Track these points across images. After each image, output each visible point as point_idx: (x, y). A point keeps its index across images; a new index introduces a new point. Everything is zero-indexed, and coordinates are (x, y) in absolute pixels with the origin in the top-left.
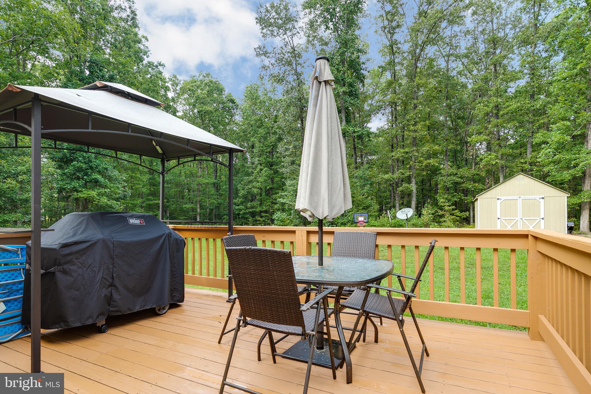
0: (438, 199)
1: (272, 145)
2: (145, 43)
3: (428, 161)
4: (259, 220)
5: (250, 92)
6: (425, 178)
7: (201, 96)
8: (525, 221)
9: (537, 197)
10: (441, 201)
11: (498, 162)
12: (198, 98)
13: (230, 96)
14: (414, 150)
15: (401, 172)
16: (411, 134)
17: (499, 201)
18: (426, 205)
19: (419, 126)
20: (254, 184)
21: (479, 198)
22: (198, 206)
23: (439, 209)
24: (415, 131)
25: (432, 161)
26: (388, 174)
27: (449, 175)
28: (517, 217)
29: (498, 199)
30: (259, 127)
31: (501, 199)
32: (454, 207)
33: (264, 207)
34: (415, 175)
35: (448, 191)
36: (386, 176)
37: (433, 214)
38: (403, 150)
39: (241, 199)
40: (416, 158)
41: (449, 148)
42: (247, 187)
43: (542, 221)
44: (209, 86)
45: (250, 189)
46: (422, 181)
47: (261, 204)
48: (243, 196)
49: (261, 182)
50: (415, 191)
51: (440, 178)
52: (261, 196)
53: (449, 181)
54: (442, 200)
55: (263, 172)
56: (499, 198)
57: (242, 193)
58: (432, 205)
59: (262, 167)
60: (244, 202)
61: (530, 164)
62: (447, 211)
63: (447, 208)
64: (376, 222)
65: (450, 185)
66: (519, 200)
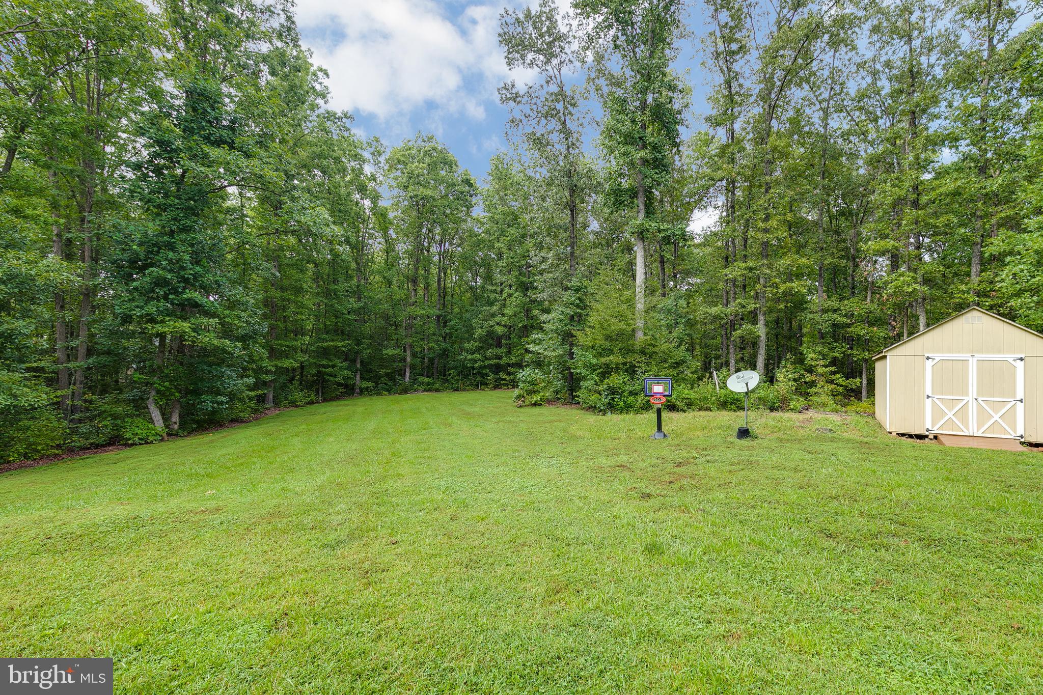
0: (805, 353)
1: (529, 256)
2: (323, 81)
3: (789, 284)
4: (505, 379)
5: (497, 167)
6: (782, 314)
7: (417, 172)
9: (1010, 357)
10: (810, 356)
11: (918, 288)
12: (411, 175)
13: (465, 175)
14: (763, 265)
15: (740, 304)
16: (760, 235)
17: (929, 363)
18: (783, 362)
19: (773, 223)
20: (498, 318)
21: (888, 354)
22: (408, 352)
23: (806, 370)
24: (766, 231)
25: (795, 285)
26: (716, 306)
27: (825, 311)
28: (967, 395)
29: (928, 358)
31: (933, 359)
32: (833, 369)
34: (765, 309)
35: (823, 338)
36: (714, 310)
37: (795, 380)
38: (744, 265)
39: (477, 344)
40: (768, 278)
41: (826, 262)
42: (486, 324)
43: (1020, 405)
44: (431, 156)
45: (492, 326)
46: (777, 321)
47: (508, 352)
48: (480, 338)
49: (510, 316)
50: (763, 337)
51: (809, 316)
52: (509, 339)
53: (824, 322)
54: (812, 355)
55: (513, 299)
56: (930, 356)
57: (478, 333)
58: (793, 363)
59: (511, 292)
60: (482, 348)
61: (978, 294)
62: (822, 375)
63: (821, 370)
64: (691, 392)
65: (826, 328)
66: (971, 362)
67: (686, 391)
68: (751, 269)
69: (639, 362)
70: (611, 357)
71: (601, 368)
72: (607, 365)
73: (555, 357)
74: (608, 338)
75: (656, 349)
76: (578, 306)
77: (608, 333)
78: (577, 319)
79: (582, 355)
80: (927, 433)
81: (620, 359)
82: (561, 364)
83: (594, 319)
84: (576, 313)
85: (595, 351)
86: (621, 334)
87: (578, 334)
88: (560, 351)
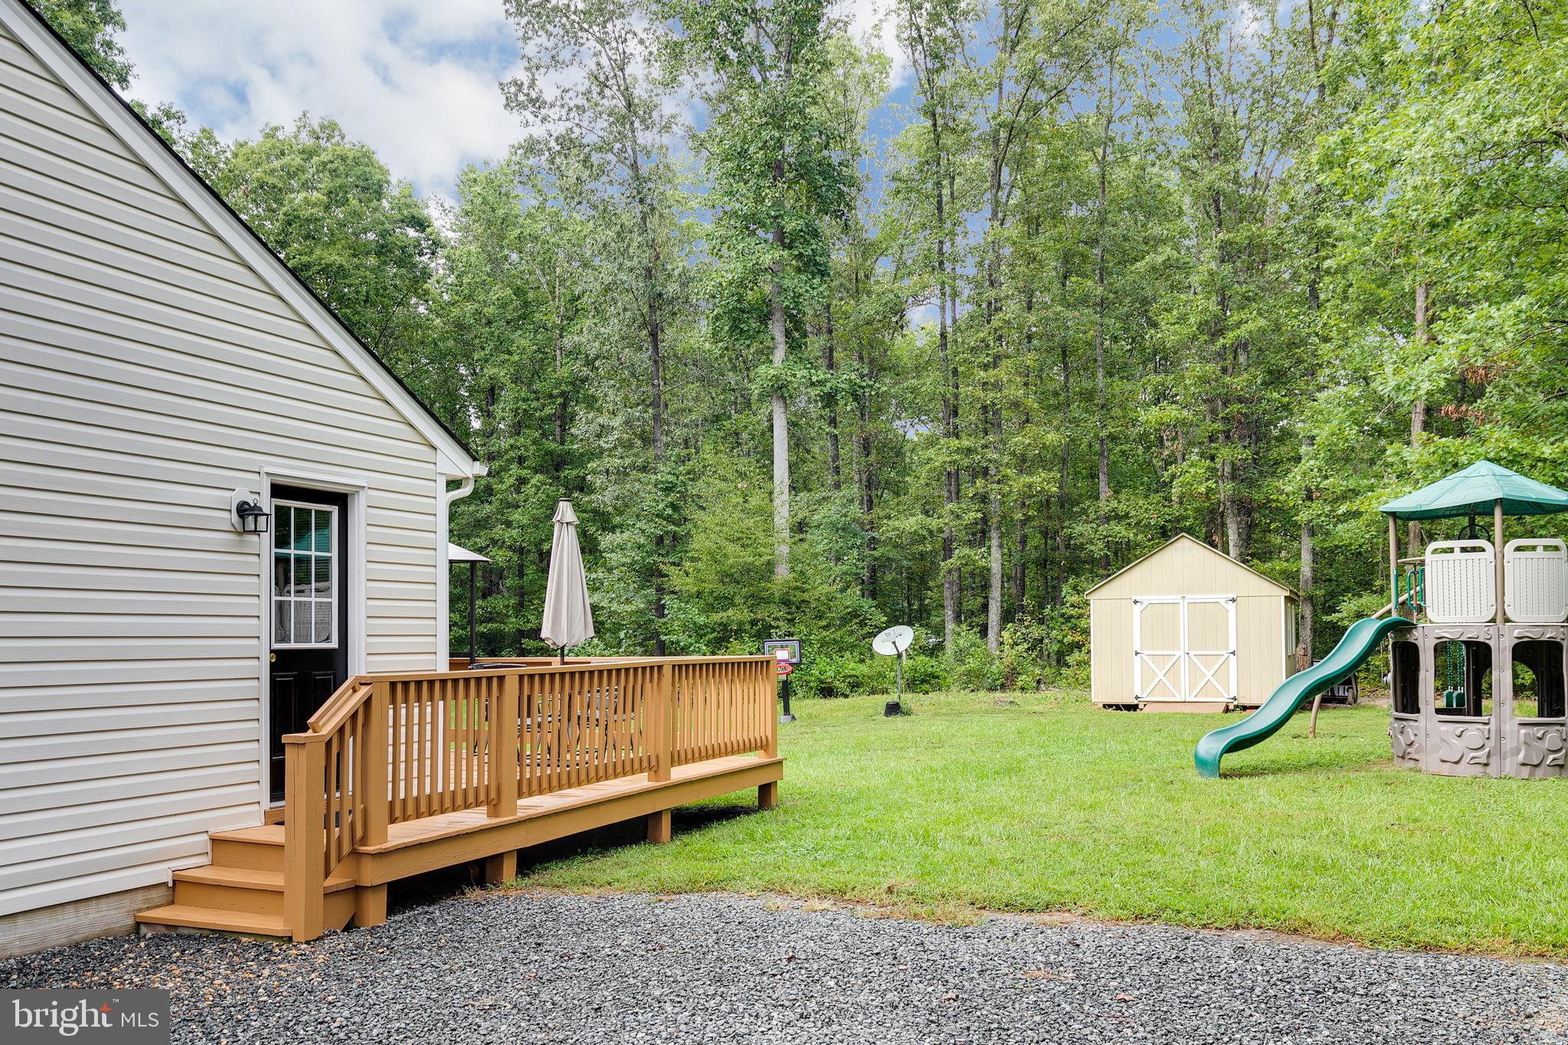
0: (1063, 594)
1: (563, 394)
3: (1027, 478)
5: (484, 198)
7: (306, 213)
8: (1194, 658)
9: (1221, 598)
11: (1214, 486)
13: (408, 206)
14: (987, 444)
16: (979, 392)
17: (1137, 608)
20: (498, 531)
21: (1091, 598)
24: (989, 384)
25: (1038, 479)
27: (1105, 519)
28: (1179, 650)
29: (1136, 602)
30: (513, 324)
31: (1142, 603)
33: (531, 618)
34: (997, 519)
38: (956, 445)
40: (997, 466)
43: (1233, 659)
44: (334, 172)
47: (521, 604)
49: (522, 527)
50: (997, 570)
52: (521, 574)
53: (1100, 539)
55: (529, 490)
56: (1138, 598)
59: (524, 473)
65: (1101, 550)
66: (1181, 605)
67: (852, 665)
68: (969, 451)
69: (776, 619)
70: (730, 612)
71: (714, 630)
72: (724, 626)
73: (631, 614)
74: (726, 577)
75: (806, 596)
76: (669, 519)
77: (726, 568)
78: (670, 543)
79: (680, 609)
80: (1136, 702)
81: (746, 616)
82: (640, 626)
83: (699, 543)
84: (667, 533)
85: (702, 602)
86: (747, 569)
87: (672, 570)
88: (639, 604)
